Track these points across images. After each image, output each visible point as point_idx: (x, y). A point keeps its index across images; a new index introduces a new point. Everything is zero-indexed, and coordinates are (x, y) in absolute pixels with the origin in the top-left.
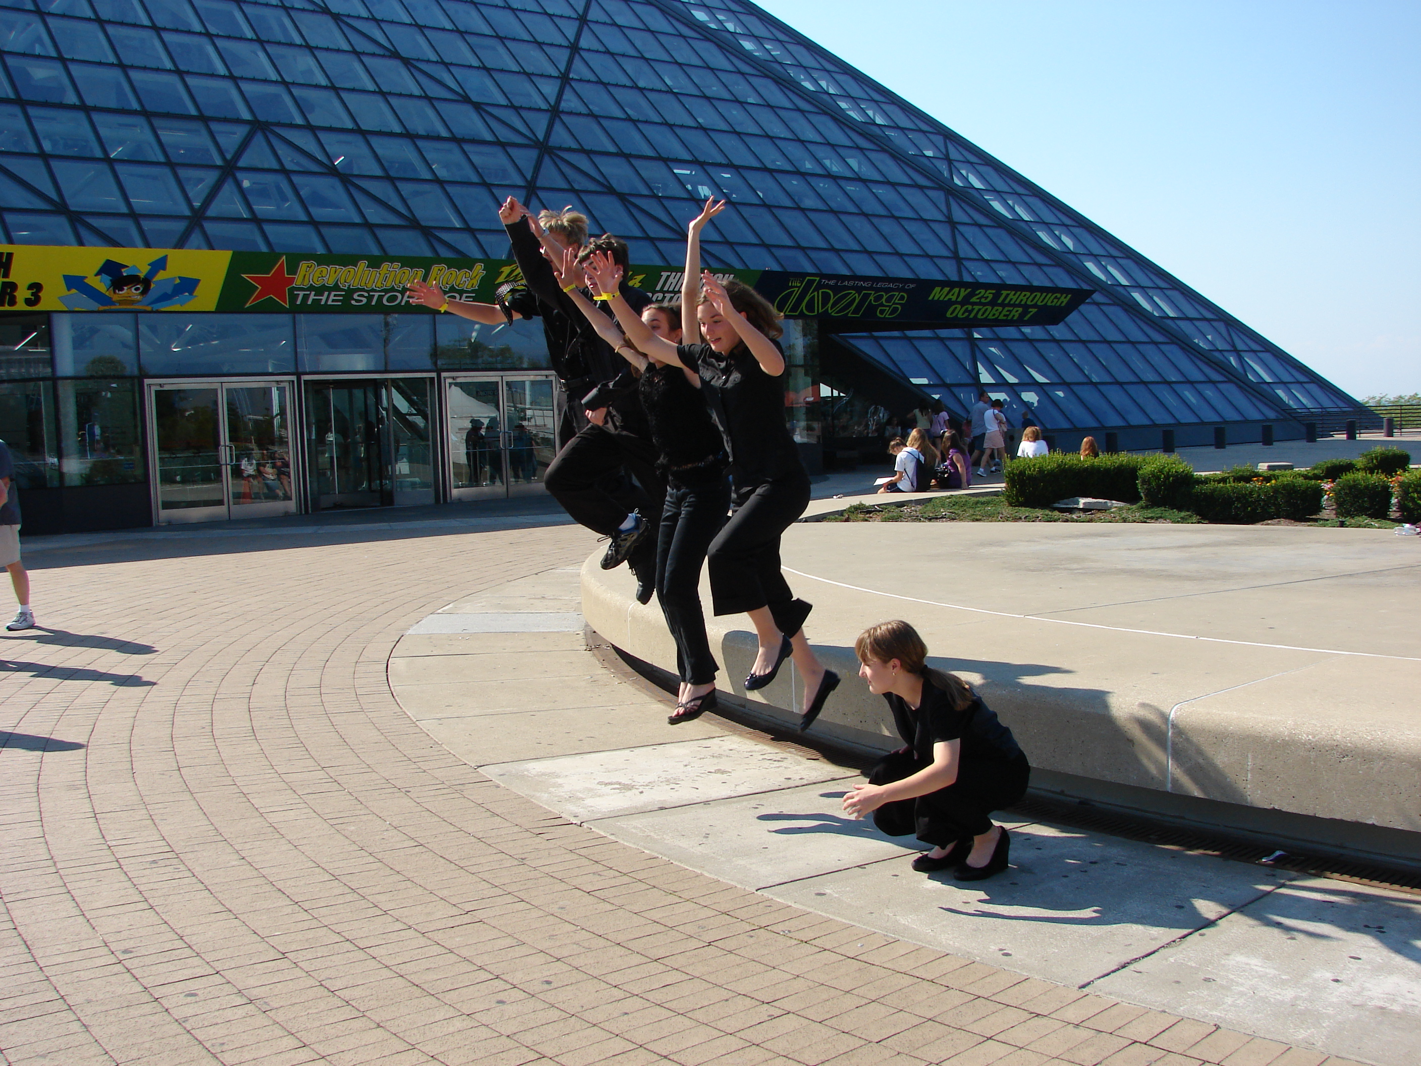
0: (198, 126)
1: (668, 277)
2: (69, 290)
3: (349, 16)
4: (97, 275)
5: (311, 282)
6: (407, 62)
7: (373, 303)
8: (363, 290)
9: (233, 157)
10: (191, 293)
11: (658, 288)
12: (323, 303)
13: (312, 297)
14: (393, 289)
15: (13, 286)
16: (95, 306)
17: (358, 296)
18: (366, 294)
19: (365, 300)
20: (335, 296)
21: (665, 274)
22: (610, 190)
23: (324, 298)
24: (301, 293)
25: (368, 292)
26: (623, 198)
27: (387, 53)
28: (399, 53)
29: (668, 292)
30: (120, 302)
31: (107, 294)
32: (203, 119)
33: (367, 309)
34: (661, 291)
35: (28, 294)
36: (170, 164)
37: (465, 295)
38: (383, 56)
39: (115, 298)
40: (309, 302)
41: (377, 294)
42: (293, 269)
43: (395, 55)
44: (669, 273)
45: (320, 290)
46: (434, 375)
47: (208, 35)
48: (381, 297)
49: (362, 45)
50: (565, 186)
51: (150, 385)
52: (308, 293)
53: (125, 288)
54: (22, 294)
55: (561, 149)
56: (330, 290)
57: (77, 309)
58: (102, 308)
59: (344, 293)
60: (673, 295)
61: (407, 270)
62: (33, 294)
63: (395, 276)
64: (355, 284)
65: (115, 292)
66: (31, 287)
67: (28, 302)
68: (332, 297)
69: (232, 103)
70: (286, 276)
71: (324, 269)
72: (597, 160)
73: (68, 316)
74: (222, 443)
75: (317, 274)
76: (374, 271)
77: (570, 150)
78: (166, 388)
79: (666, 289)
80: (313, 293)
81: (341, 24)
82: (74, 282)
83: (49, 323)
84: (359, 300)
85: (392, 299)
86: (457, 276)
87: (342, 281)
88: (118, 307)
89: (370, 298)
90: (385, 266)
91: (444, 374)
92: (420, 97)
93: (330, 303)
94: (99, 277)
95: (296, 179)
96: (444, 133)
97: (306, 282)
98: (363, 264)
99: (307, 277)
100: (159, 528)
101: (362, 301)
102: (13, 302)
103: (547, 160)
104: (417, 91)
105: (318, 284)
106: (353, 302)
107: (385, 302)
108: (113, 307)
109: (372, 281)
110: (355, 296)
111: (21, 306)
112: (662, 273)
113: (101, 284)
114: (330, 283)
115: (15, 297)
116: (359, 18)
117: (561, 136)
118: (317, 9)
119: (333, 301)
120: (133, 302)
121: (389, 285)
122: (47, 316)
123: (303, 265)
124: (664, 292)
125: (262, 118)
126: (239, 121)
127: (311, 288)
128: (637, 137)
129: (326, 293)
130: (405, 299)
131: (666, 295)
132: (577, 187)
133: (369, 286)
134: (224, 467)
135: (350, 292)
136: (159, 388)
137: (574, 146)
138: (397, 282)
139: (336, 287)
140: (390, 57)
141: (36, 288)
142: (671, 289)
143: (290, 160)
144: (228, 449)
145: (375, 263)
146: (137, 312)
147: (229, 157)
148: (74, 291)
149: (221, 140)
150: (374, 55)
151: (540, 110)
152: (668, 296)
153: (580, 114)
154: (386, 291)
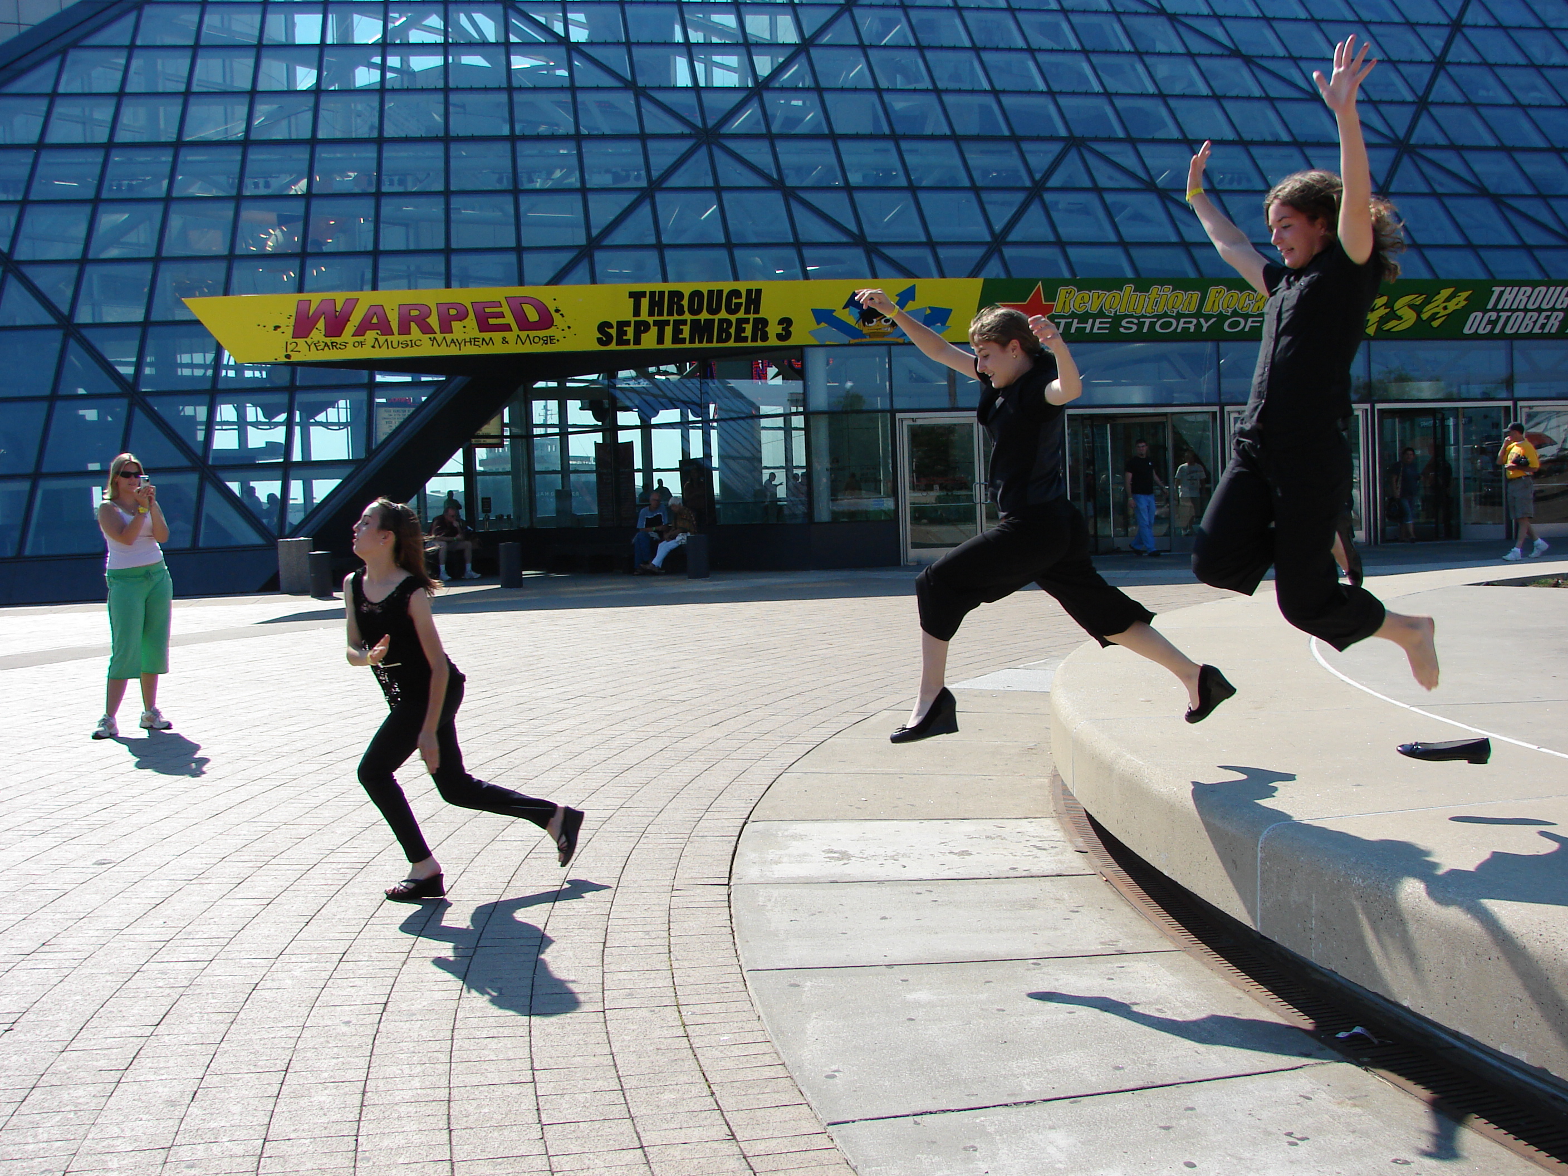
0: (1010, 146)
1: (1502, 293)
2: (818, 323)
3: (1186, 15)
4: (844, 308)
5: (1072, 309)
6: (1248, 61)
7: (1145, 330)
8: (1132, 316)
9: (1042, 178)
10: (944, 323)
11: (1490, 306)
12: (1088, 331)
13: (1075, 325)
14: (1165, 315)
15: (764, 322)
16: (846, 339)
17: (1127, 322)
18: (1136, 321)
19: (1135, 328)
20: (1101, 323)
21: (1497, 290)
22: (1481, 191)
23: (1088, 326)
24: (1063, 322)
25: (1138, 318)
26: (1498, 200)
27: (1226, 53)
28: (1239, 51)
29: (1503, 310)
30: (871, 335)
31: (857, 326)
32: (1015, 139)
33: (1138, 337)
34: (1494, 309)
35: (779, 329)
36: (975, 189)
37: (1250, 320)
38: (1221, 56)
39: (865, 331)
40: (1073, 331)
41: (1148, 321)
42: (1052, 296)
43: (1235, 53)
44: (1502, 289)
45: (1084, 317)
46: (1216, 409)
47: (1031, 51)
48: (1152, 325)
49: (1197, 45)
50: (1423, 188)
51: (902, 420)
52: (1071, 320)
53: (875, 320)
54: (774, 329)
55: (1424, 146)
56: (1094, 317)
57: (828, 343)
58: (853, 341)
59: (1110, 320)
60: (1509, 314)
61: (1180, 293)
62: (783, 329)
63: (1167, 300)
64: (1122, 311)
65: (864, 325)
66: (781, 322)
67: (779, 337)
68: (1097, 325)
69: (1049, 118)
70: (1044, 303)
71: (1085, 294)
72: (1469, 156)
73: (820, 349)
74: (977, 480)
75: (1078, 301)
76: (1142, 296)
77: (1436, 147)
78: (919, 422)
79: (1500, 307)
80: (1076, 321)
81: (1177, 25)
82: (823, 316)
83: (802, 358)
84: (1130, 327)
85: (1166, 325)
86: (1239, 300)
87: (1107, 307)
88: (868, 340)
89: (1141, 325)
90: (1155, 290)
91: (1227, 408)
92: (1259, 99)
93: (1095, 331)
94: (848, 309)
95: (1109, 198)
96: (1285, 137)
97: (1067, 309)
98: (1129, 288)
99: (1067, 303)
100: (907, 568)
101: (1131, 328)
102: (765, 337)
103: (1406, 161)
104: (1257, 92)
105: (1080, 311)
106: (1122, 330)
107: (1157, 328)
108: (864, 340)
109: (1140, 307)
110: (1124, 323)
111: (773, 341)
112: (1494, 289)
113: (850, 317)
114: (1094, 309)
115: (767, 332)
116: (1198, 16)
117: (1426, 131)
118: (1151, 11)
119: (1099, 328)
120: (884, 335)
121: (1161, 310)
122: (801, 349)
123: (1062, 292)
124: (1498, 311)
125: (1078, 133)
126: (1054, 139)
127: (1073, 315)
128: (1526, 125)
129: (1090, 321)
130: (1181, 325)
131: (1500, 314)
132: (1439, 190)
133: (1139, 312)
134: (978, 507)
135: (1117, 319)
136: (911, 423)
137: (1441, 141)
138: (1170, 307)
139: (1101, 314)
140: (1229, 56)
141: (786, 322)
142: (1507, 307)
143: (1105, 177)
144: (983, 487)
145: (1142, 285)
146: (889, 345)
147: (1038, 176)
148: (823, 325)
149: (1031, 159)
150: (1211, 55)
151: (1403, 103)
152: (1504, 315)
153: (1454, 104)
154: (1159, 317)
